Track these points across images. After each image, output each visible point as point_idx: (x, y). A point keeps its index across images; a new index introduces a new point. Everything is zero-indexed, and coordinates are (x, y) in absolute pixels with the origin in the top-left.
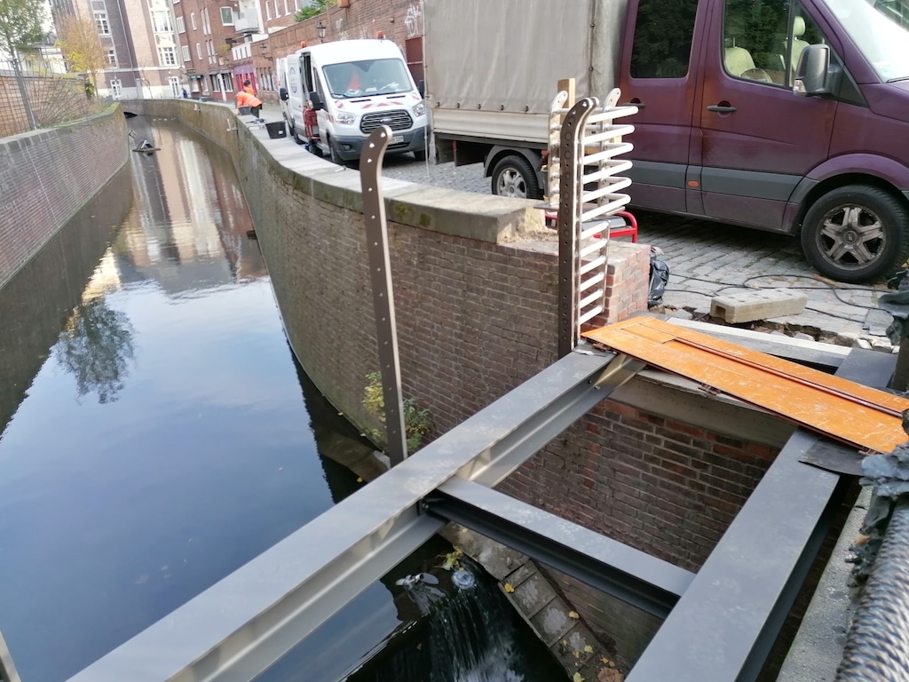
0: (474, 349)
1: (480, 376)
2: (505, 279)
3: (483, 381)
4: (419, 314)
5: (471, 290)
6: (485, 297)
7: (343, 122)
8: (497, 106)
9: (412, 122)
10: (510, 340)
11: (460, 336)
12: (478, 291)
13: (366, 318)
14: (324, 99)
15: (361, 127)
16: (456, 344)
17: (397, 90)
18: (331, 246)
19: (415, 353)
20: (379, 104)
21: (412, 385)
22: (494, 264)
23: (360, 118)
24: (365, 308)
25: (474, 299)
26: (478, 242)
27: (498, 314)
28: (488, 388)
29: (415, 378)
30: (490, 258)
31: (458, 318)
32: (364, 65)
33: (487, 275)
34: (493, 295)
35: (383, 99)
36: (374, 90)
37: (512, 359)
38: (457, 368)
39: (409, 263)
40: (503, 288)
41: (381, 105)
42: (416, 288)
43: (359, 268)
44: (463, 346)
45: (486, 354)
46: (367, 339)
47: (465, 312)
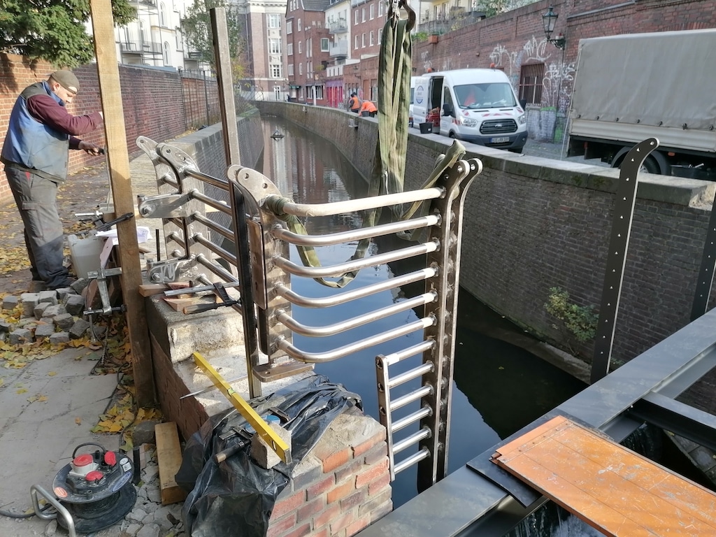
0: (652, 275)
1: (655, 294)
2: (692, 230)
3: (657, 297)
4: (602, 249)
5: (657, 235)
6: (670, 241)
7: (467, 125)
8: (633, 119)
9: (517, 127)
10: (689, 270)
11: (641, 266)
12: (664, 236)
13: (546, 253)
14: (453, 109)
15: (480, 130)
16: (636, 271)
17: (505, 105)
18: (517, 204)
19: (593, 276)
20: (494, 114)
21: (585, 298)
22: (682, 219)
23: (481, 123)
24: (546, 245)
25: (659, 241)
26: (670, 205)
27: (681, 252)
28: (661, 301)
29: (589, 294)
30: (680, 215)
31: (640, 254)
32: (484, 87)
33: (675, 225)
34: (678, 239)
35: (496, 110)
36: (489, 104)
37: (688, 283)
38: (633, 287)
39: (600, 216)
40: (688, 235)
41: (496, 115)
42: (603, 233)
43: (546, 219)
44: (641, 272)
45: (664, 279)
46: (544, 266)
47: (648, 250)
